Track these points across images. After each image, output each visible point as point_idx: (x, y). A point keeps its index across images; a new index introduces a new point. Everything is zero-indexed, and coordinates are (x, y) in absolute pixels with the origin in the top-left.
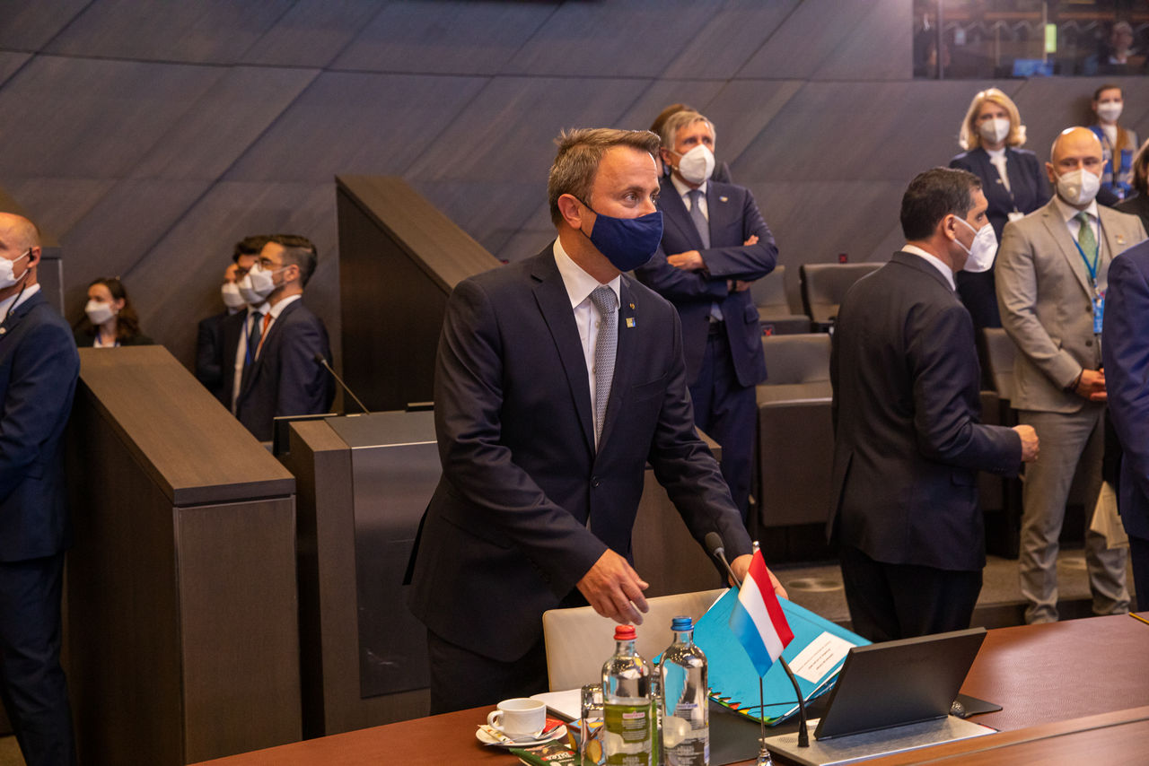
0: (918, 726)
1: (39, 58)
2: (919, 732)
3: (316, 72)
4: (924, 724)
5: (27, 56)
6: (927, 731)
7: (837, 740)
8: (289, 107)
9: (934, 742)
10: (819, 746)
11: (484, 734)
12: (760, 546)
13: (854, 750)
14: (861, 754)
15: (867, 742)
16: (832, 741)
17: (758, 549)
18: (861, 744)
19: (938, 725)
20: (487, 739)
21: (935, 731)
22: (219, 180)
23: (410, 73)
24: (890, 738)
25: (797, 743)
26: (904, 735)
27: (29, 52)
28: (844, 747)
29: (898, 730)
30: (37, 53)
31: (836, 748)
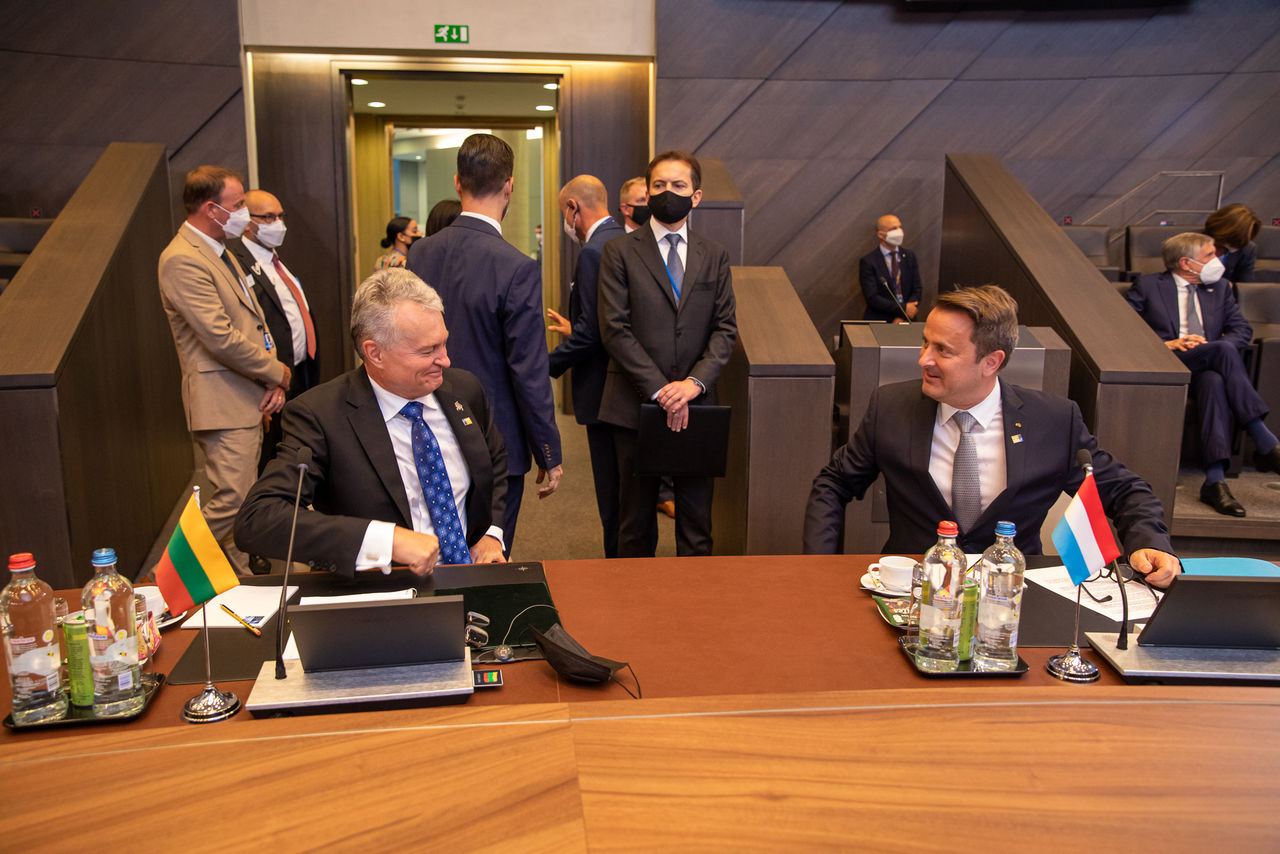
0: (1252, 653)
1: (768, 82)
2: (1249, 659)
3: (949, 82)
4: (1260, 652)
5: (761, 81)
6: (1259, 659)
7: (1158, 649)
8: (928, 107)
9: (1259, 672)
10: (1137, 652)
11: (868, 581)
12: (1093, 471)
13: (1168, 662)
14: (1174, 668)
15: (1187, 658)
16: (1153, 649)
17: (1091, 473)
18: (1180, 658)
19: (1275, 655)
20: (869, 583)
21: (1268, 661)
22: (874, 159)
23: (1019, 79)
24: (1214, 659)
25: (1116, 644)
26: (1231, 659)
27: (761, 78)
28: (1161, 658)
29: (1229, 652)
30: (766, 79)
31: (1152, 657)
